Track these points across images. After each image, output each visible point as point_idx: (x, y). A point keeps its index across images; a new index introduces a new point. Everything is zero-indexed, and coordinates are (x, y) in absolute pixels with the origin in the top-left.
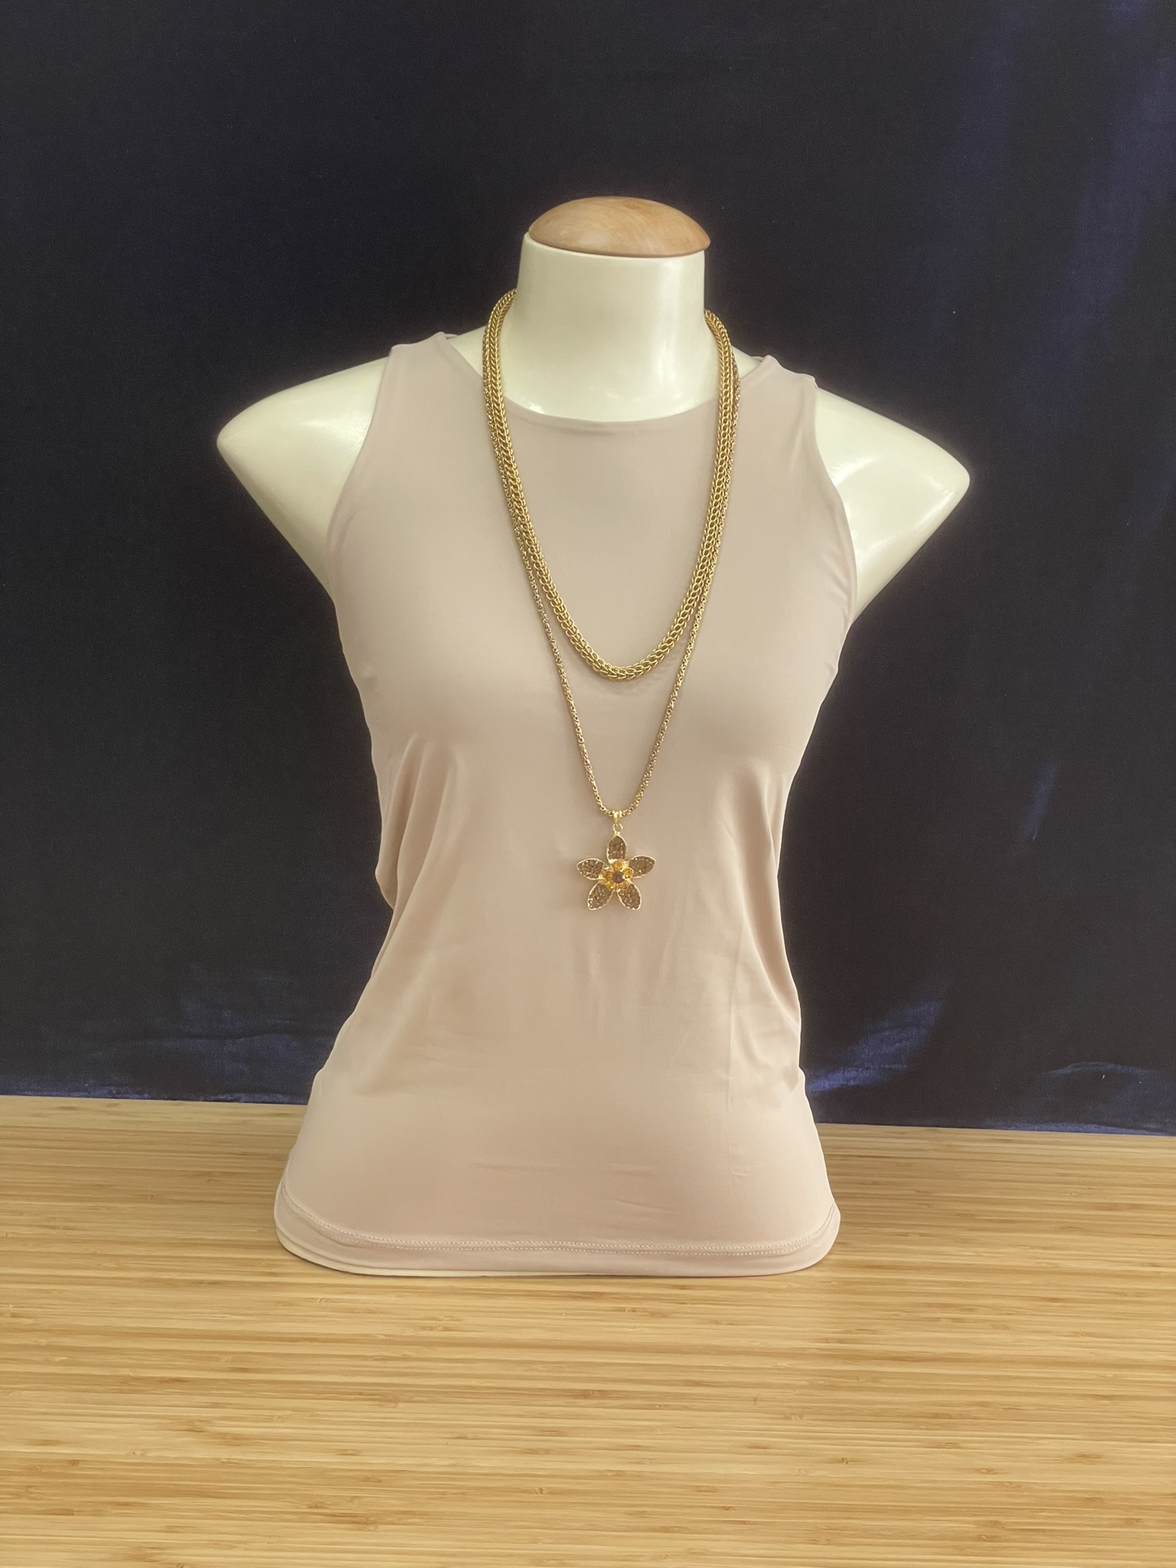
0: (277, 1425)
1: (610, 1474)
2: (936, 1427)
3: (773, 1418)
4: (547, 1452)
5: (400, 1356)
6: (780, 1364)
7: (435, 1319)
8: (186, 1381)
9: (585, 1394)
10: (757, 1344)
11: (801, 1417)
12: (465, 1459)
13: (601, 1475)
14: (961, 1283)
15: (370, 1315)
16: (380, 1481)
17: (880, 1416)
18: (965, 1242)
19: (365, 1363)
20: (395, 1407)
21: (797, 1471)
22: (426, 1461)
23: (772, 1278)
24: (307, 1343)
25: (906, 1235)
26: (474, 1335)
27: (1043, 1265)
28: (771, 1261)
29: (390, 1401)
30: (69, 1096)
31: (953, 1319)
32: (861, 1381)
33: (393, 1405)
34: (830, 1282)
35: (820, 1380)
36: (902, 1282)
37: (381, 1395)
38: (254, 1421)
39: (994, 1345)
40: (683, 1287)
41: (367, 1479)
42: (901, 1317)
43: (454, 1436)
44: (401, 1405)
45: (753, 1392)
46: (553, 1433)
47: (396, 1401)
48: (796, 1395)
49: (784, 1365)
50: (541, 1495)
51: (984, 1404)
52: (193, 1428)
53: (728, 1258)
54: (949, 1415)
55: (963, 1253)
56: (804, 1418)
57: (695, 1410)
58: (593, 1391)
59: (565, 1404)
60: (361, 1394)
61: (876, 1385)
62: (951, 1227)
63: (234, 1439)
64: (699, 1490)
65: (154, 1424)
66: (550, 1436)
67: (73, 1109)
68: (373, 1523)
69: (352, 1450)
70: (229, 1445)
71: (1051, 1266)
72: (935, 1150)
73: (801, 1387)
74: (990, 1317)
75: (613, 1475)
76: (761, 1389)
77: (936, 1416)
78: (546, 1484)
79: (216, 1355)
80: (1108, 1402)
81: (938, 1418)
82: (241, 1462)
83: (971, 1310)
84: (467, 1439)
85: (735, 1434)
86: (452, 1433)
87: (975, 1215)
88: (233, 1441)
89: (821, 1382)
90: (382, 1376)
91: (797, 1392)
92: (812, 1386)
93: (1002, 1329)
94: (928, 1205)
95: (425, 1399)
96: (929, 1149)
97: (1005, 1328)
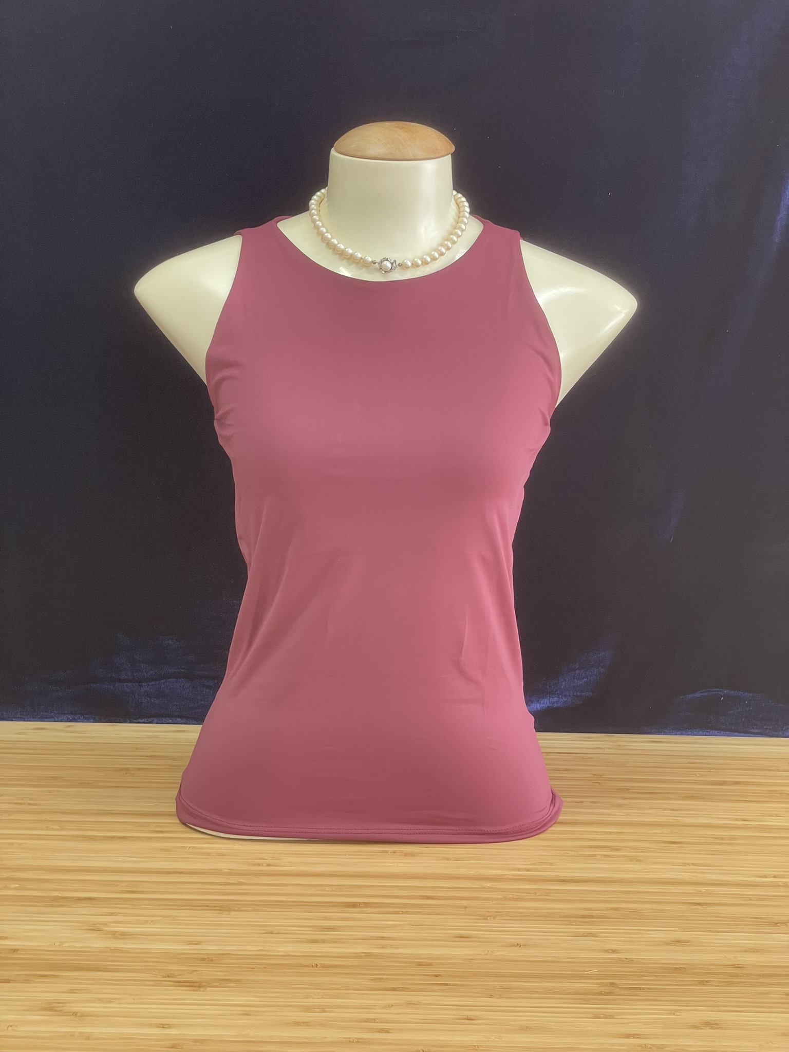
0: (150, 926)
1: (363, 955)
2: (584, 924)
3: (478, 919)
4: (324, 941)
5: (236, 882)
6: (485, 885)
7: (262, 859)
8: (93, 899)
9: (354, 905)
10: (472, 872)
11: (494, 918)
12: (269, 946)
13: (357, 956)
14: (613, 832)
15: (221, 857)
16: (212, 960)
17: (547, 917)
18: (620, 806)
19: (212, 886)
20: (229, 914)
21: (487, 952)
22: (244, 948)
24: (177, 875)
25: (582, 802)
26: (287, 869)
27: (670, 821)
29: (226, 911)
30: (41, 721)
31: (603, 855)
32: (538, 894)
33: (227, 913)
35: (511, 894)
37: (220, 906)
38: (136, 924)
39: (630, 872)
41: (204, 959)
42: (569, 855)
43: (266, 932)
44: (232, 913)
45: (465, 903)
46: (329, 930)
47: (229, 910)
48: (493, 904)
49: (488, 885)
50: (317, 968)
51: (617, 909)
52: (95, 928)
54: (592, 915)
55: (617, 814)
56: (497, 918)
57: (425, 914)
58: (360, 903)
59: (340, 911)
60: (207, 906)
61: (547, 897)
62: (614, 797)
64: (420, 964)
65: (69, 927)
66: (327, 931)
67: (44, 729)
68: (203, 986)
69: (196, 941)
70: (118, 938)
71: (675, 821)
72: (610, 748)
73: (497, 899)
74: (630, 854)
75: (366, 956)
76: (470, 901)
77: (584, 917)
78: (320, 961)
79: (116, 883)
80: (700, 907)
81: (587, 918)
82: (123, 949)
83: (617, 850)
84: (272, 933)
85: (450, 929)
86: (262, 930)
87: (629, 789)
88: (120, 936)
89: (511, 896)
90: (223, 895)
91: (494, 902)
92: (505, 899)
93: (636, 861)
94: (599, 783)
95: (249, 909)
96: (605, 748)
97: (638, 860)
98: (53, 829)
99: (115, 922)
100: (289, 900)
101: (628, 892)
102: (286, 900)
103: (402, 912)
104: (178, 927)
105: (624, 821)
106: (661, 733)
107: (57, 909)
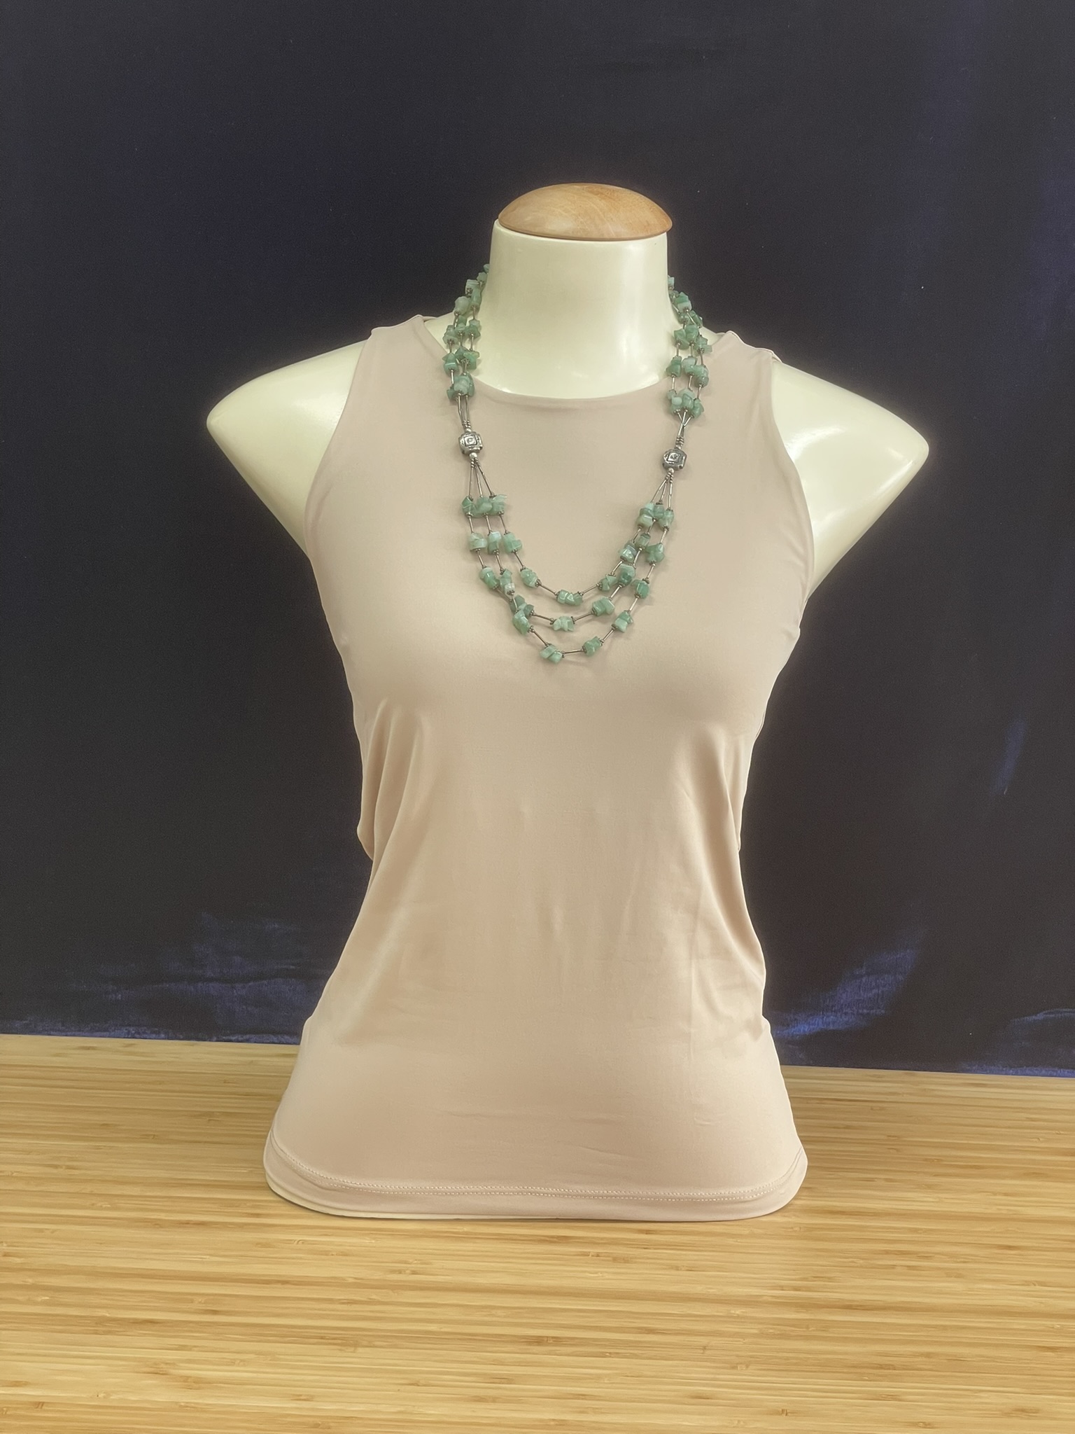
0: (238, 1369)
1: (552, 1423)
2: (879, 1378)
3: (722, 1367)
4: (494, 1400)
5: (365, 1299)
6: (733, 1312)
7: (406, 1262)
8: (157, 1323)
9: (539, 1341)
10: (713, 1291)
11: (747, 1367)
12: (414, 1406)
13: (544, 1425)
14: (921, 1229)
15: (344, 1258)
17: (824, 1366)
18: (929, 1187)
19: (331, 1306)
20: (354, 1352)
21: (737, 1422)
22: (377, 1408)
23: (737, 1223)
24: (279, 1286)
25: (872, 1180)
26: (440, 1279)
27: (1003, 1212)
28: (736, 1206)
29: (350, 1345)
30: (91, 1036)
31: (908, 1266)
32: (810, 1329)
33: (352, 1349)
34: (792, 1228)
35: (771, 1329)
36: (861, 1228)
37: (341, 1339)
38: (218, 1365)
39: (946, 1294)
40: (648, 1232)
41: (316, 1426)
42: (856, 1265)
43: (407, 1382)
44: (360, 1350)
45: (703, 1341)
46: (503, 1380)
47: (356, 1345)
48: (745, 1343)
49: (738, 1312)
51: (928, 1355)
52: (158, 1371)
53: (694, 1204)
54: (892, 1365)
55: (925, 1199)
56: (751, 1367)
57: (643, 1358)
58: (547, 1337)
59: (519, 1351)
60: (322, 1338)
61: (825, 1334)
62: (918, 1173)
63: (194, 1382)
65: (120, 1366)
66: (500, 1383)
67: (94, 1048)
69: (305, 1395)
70: (189, 1388)
71: (1011, 1213)
72: (911, 1094)
73: (751, 1335)
74: (946, 1265)
75: (557, 1425)
76: (712, 1338)
77: (881, 1367)
79: (190, 1297)
80: (1051, 1354)
81: (884, 1368)
82: (199, 1406)
83: (927, 1258)
84: (418, 1386)
85: (679, 1384)
86: (403, 1379)
87: (942, 1160)
88: (195, 1385)
89: (771, 1331)
90: (347, 1320)
91: (746, 1341)
92: (762, 1335)
93: (955, 1277)
94: (897, 1150)
95: (385, 1344)
96: (904, 1093)
97: (959, 1276)
98: (101, 1208)
99: (189, 1361)
100: (442, 1330)
101: (945, 1328)
102: (439, 1330)
103: (610, 1353)
104: (280, 1370)
105: (936, 1211)
106: (986, 1070)
107: (103, 1338)
